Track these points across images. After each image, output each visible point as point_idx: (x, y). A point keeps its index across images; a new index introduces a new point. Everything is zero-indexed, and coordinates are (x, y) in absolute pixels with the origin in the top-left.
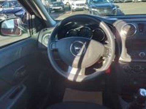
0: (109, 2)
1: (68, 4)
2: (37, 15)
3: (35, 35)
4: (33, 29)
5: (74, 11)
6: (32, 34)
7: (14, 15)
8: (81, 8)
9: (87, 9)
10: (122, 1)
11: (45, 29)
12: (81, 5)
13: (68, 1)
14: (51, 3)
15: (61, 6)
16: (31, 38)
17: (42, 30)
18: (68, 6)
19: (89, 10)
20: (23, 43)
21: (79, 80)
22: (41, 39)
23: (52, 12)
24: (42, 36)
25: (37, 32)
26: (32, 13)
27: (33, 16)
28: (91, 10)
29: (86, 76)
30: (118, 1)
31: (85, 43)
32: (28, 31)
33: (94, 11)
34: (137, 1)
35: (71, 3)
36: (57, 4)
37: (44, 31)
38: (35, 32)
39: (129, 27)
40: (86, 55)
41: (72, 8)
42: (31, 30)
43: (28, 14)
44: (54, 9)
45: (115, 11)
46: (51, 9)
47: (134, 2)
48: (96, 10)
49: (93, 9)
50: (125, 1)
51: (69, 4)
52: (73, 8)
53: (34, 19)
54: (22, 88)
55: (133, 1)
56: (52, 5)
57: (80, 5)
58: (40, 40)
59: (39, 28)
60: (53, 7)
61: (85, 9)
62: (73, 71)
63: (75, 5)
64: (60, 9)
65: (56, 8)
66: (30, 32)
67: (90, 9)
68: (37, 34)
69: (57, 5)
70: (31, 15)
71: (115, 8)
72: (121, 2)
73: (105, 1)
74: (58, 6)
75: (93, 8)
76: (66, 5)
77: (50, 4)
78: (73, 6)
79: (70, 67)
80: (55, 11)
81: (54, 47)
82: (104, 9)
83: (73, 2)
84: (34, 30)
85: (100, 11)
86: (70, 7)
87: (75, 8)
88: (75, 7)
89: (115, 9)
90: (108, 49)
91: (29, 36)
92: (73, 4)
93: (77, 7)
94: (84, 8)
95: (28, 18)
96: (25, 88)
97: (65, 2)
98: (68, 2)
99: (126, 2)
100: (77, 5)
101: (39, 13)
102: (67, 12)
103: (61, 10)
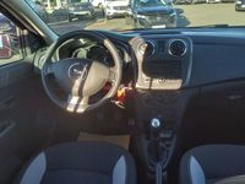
0: (164, 3)
1: (100, 6)
2: (31, 30)
3: (30, 57)
4: (27, 48)
5: (110, 18)
6: (26, 55)
7: (8, 25)
8: (120, 14)
9: (130, 15)
10: (189, 2)
11: (43, 48)
12: (121, 9)
13: (101, 2)
14: (72, 4)
15: (89, 10)
16: (24, 61)
17: (40, 50)
18: (101, 10)
19: (132, 17)
20: (11, 67)
21: (81, 110)
22: (37, 62)
23: (73, 20)
24: (39, 58)
25: (32, 52)
26: (23, 28)
27: (25, 32)
28: (136, 16)
29: (89, 106)
30: (182, 2)
31: (86, 65)
32: (20, 51)
33: (140, 19)
34: (213, 2)
35: (104, 4)
36: (82, 6)
37: (42, 51)
38: (30, 53)
39: (146, 45)
40: (87, 81)
41: (107, 14)
42: (24, 50)
43: (18, 29)
44: (77, 16)
45: (174, 19)
46: (72, 14)
47: (209, 3)
48: (143, 17)
49: (139, 16)
50: (194, 2)
51: (102, 6)
52: (109, 13)
53: (28, 36)
54: (9, 124)
55: (207, 0)
56: (73, 9)
57: (119, 8)
58: (36, 64)
59: (35, 47)
60: (75, 11)
61: (128, 15)
62: (74, 100)
63: (112, 8)
64: (87, 14)
65: (81, 13)
66: (23, 52)
67: (134, 16)
68: (33, 55)
69: (81, 8)
70: (23, 30)
71: (175, 14)
72: (187, 3)
73: (160, 3)
74: (83, 10)
75: (140, 13)
76: (97, 7)
77: (70, 6)
78: (107, 11)
79: (69, 96)
80: (79, 19)
81: (49, 71)
82: (156, 16)
83: (109, 3)
84: (28, 50)
85: (150, 19)
86: (105, 11)
87: (111, 14)
88: (111, 12)
89: (174, 16)
90: (113, 72)
91: (22, 58)
92: (108, 7)
93: (115, 11)
94: (125, 13)
95: (18, 35)
96: (13, 124)
97: (95, 4)
98: (100, 4)
99: (196, 3)
100: (115, 8)
101: (32, 27)
102: (99, 20)
103: (88, 17)
